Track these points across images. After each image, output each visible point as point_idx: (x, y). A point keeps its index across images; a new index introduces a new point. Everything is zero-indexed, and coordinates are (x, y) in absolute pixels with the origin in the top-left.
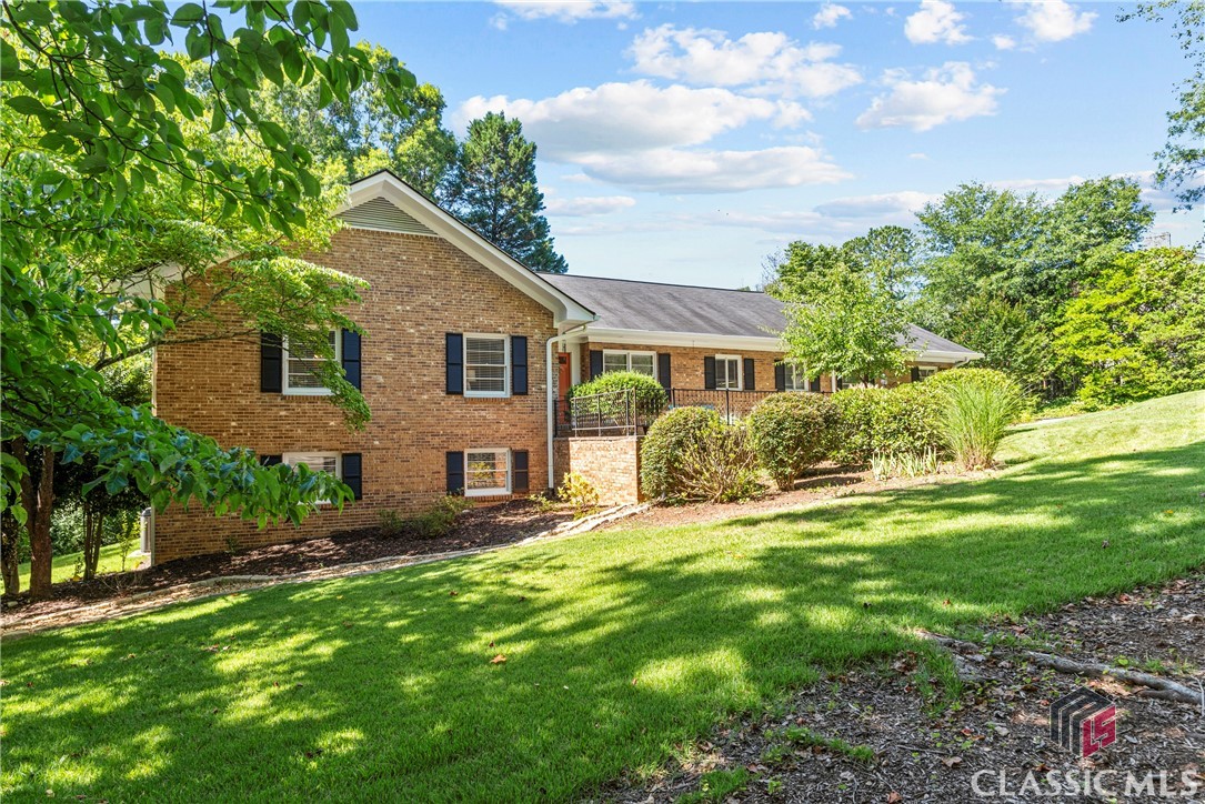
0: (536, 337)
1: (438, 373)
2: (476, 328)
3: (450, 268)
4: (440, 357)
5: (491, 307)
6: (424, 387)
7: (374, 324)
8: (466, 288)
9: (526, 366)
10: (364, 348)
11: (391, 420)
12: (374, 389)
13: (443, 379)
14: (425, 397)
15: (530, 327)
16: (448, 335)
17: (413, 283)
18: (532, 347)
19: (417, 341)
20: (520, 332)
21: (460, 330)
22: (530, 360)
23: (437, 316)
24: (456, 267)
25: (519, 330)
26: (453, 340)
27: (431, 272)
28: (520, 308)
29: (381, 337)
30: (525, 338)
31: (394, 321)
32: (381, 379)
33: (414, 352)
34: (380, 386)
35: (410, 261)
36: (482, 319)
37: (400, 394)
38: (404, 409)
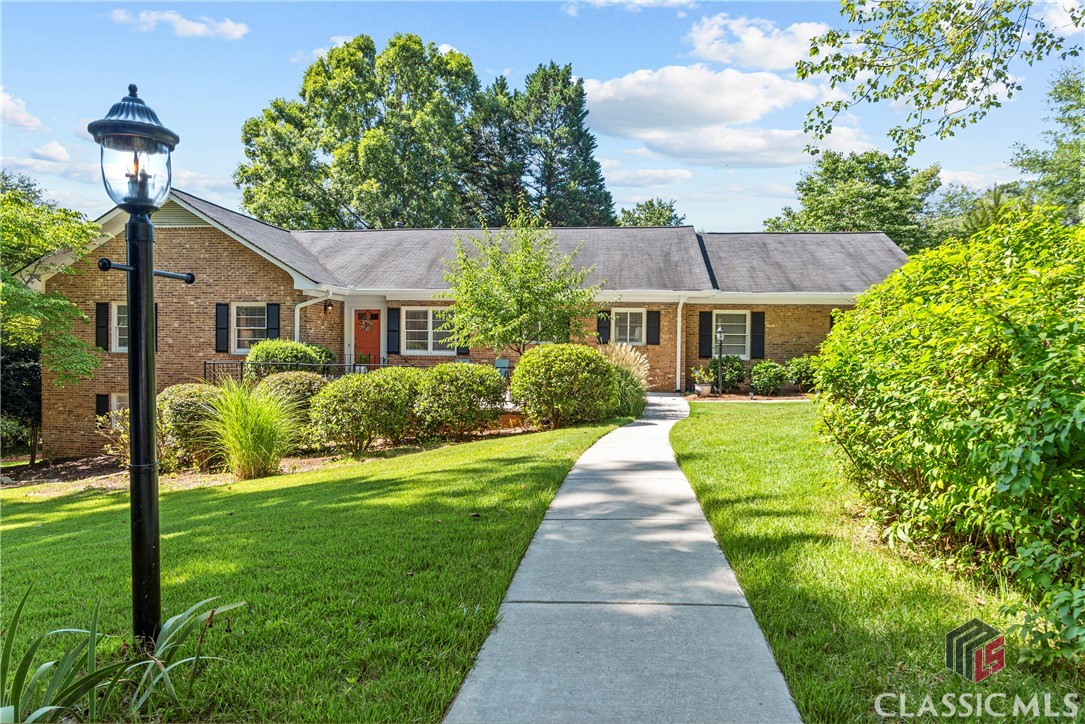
0: (288, 303)
1: (210, 336)
2: (239, 299)
3: (220, 251)
4: (212, 323)
5: (251, 281)
6: (200, 347)
7: (166, 299)
8: (233, 266)
9: (278, 329)
10: (160, 318)
11: (177, 371)
12: (166, 348)
13: (214, 340)
14: (201, 354)
15: (281, 296)
16: (218, 305)
17: (194, 265)
18: (283, 312)
19: (196, 310)
20: (275, 299)
21: (227, 301)
22: (282, 323)
23: (210, 290)
24: (226, 249)
25: (272, 298)
26: (222, 310)
27: (207, 256)
28: (274, 280)
29: (171, 309)
30: (278, 305)
31: (180, 296)
32: (170, 341)
33: (194, 319)
34: (170, 346)
35: (192, 248)
36: (244, 291)
37: (184, 352)
38: (185, 363)
